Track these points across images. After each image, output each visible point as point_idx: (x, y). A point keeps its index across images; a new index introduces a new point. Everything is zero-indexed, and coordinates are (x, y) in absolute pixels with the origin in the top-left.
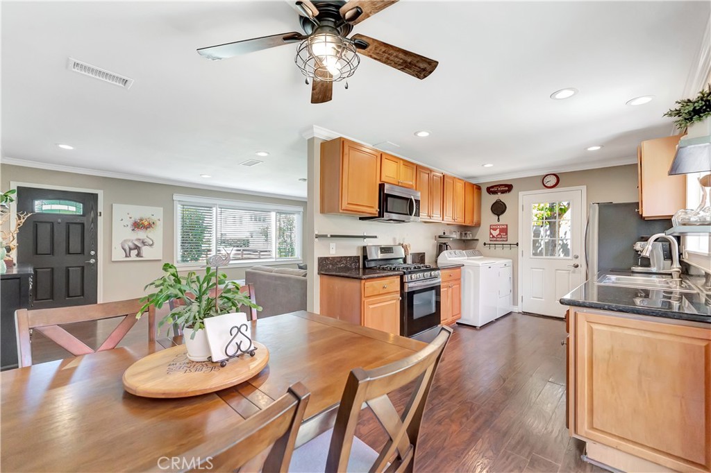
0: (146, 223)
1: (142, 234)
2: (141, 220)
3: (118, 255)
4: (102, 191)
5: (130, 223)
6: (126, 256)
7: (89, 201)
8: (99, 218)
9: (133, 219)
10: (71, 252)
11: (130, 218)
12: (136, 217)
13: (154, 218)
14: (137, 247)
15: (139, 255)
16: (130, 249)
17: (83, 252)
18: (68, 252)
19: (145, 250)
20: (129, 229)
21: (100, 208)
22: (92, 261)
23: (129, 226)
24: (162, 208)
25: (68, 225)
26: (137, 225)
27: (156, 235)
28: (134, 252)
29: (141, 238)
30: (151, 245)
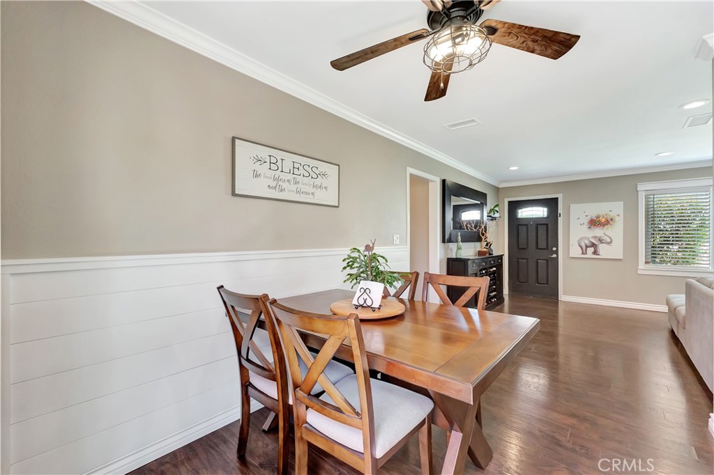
0: (603, 220)
1: (598, 232)
2: (598, 217)
3: (575, 251)
4: (561, 195)
5: (586, 221)
6: (583, 253)
7: (552, 204)
8: (559, 218)
9: (589, 217)
10: (539, 247)
11: (587, 216)
12: (593, 214)
13: (612, 214)
14: (593, 245)
15: (595, 253)
16: (587, 247)
17: (547, 248)
18: (537, 248)
20: (586, 227)
21: (560, 210)
22: (555, 256)
23: (586, 224)
24: (622, 202)
25: (537, 225)
26: (594, 223)
27: (616, 232)
28: (591, 250)
30: (609, 243)
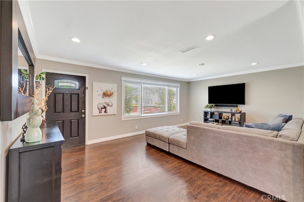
0: (109, 93)
1: (107, 100)
2: (107, 92)
3: (96, 112)
4: (88, 75)
5: (101, 93)
6: (100, 113)
7: (82, 79)
8: (86, 90)
9: (103, 91)
10: (72, 111)
11: (102, 90)
13: (113, 91)
14: (105, 107)
15: (105, 112)
16: (102, 109)
17: (78, 111)
18: (71, 111)
19: (108, 108)
20: (101, 96)
21: (87, 85)
22: (83, 116)
23: (101, 95)
24: (116, 85)
25: (71, 95)
26: (105, 95)
27: (113, 100)
28: (103, 110)
29: (107, 102)
30: (111, 106)
